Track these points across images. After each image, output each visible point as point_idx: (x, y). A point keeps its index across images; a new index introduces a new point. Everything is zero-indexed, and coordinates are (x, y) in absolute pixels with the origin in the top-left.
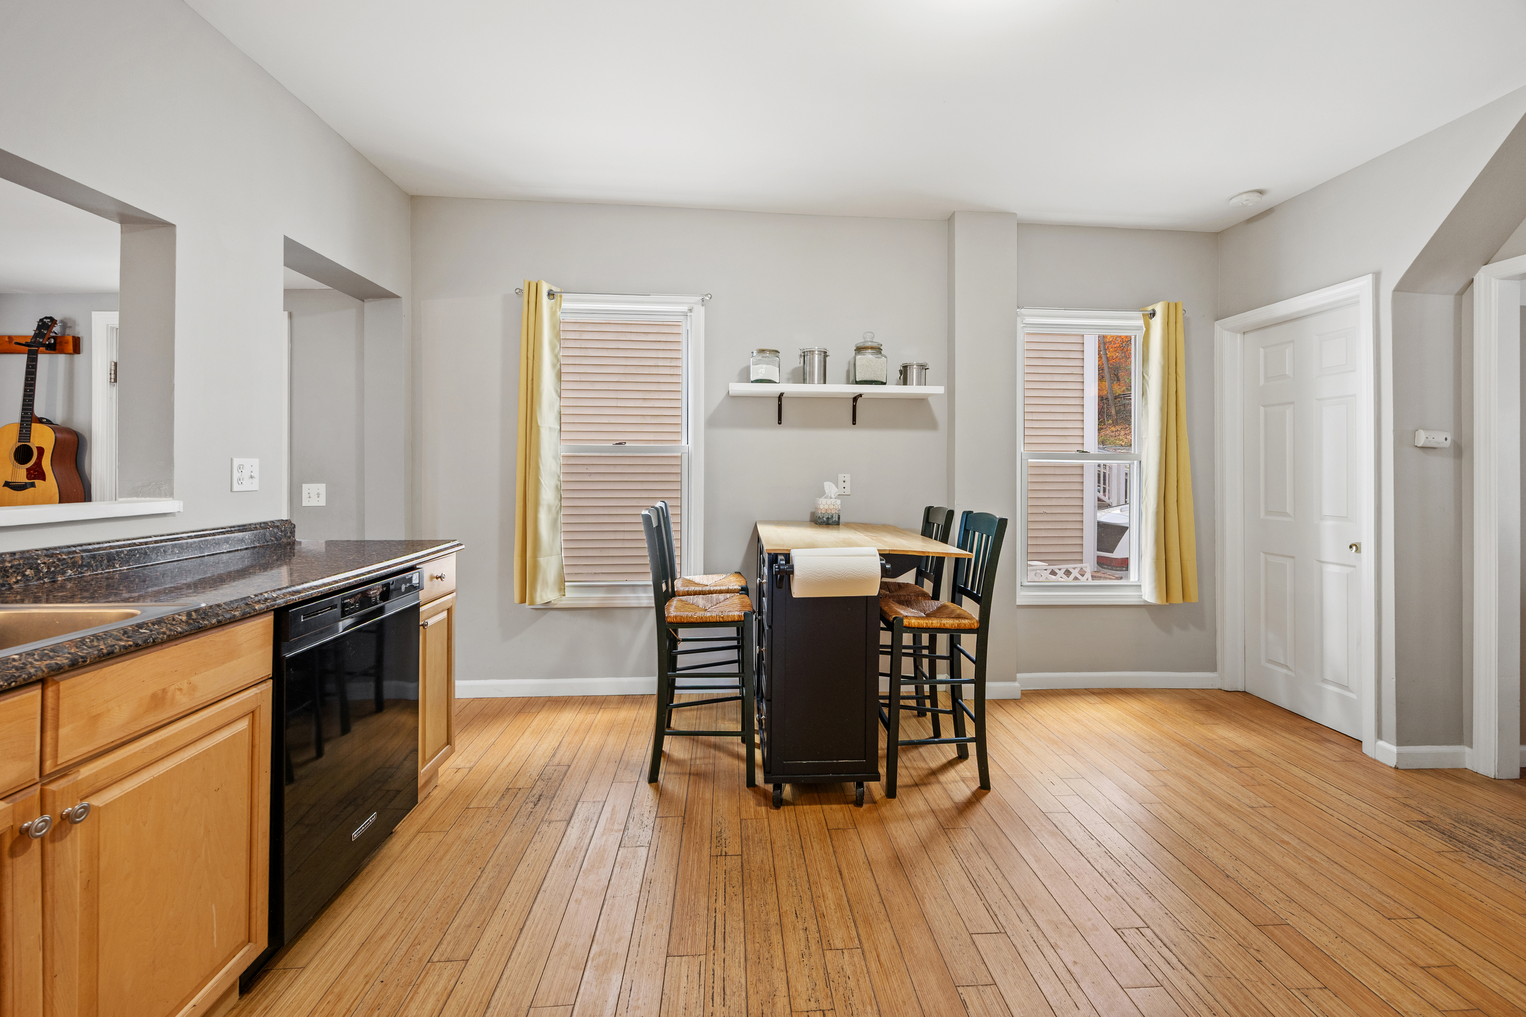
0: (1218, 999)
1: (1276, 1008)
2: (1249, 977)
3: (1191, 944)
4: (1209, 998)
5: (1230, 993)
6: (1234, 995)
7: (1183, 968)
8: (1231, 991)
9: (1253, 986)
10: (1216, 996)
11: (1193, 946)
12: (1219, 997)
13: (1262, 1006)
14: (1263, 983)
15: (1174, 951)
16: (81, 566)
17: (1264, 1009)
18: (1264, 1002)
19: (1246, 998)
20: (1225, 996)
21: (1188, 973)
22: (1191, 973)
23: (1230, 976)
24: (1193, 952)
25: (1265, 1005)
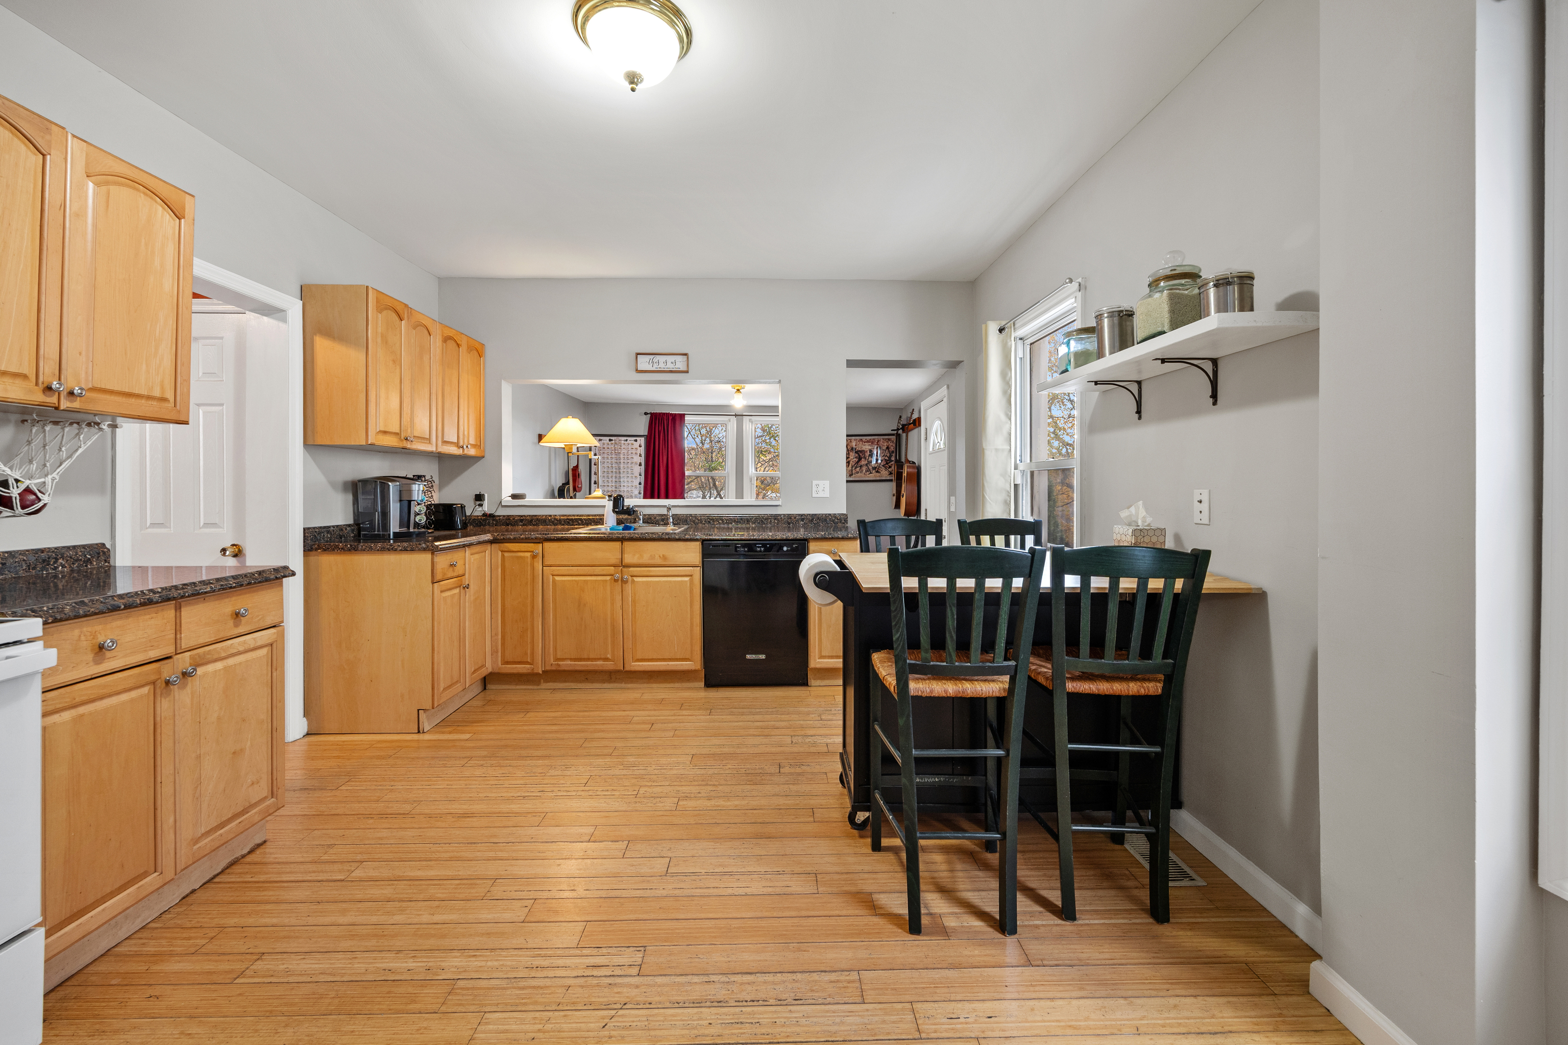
0: (546, 980)
1: (515, 1020)
2: (551, 1023)
3: (605, 999)
4: (551, 973)
5: (546, 994)
6: (543, 996)
7: (585, 975)
8: (548, 996)
9: (542, 1019)
10: (549, 980)
11: (601, 1000)
12: (548, 982)
13: (523, 1009)
14: (539, 1031)
15: (603, 978)
16: (737, 522)
17: (520, 1009)
18: (524, 1015)
19: (536, 1003)
20: (546, 987)
21: (579, 975)
22: (578, 976)
23: (560, 1007)
24: (597, 994)
25: (522, 1013)
